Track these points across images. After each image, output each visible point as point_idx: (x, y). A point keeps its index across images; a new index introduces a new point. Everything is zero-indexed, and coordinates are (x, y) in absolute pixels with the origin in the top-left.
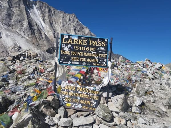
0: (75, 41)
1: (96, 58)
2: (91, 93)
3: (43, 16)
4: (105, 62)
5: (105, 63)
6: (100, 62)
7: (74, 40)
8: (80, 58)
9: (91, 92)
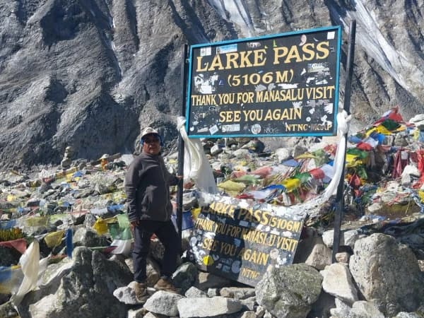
0: (229, 60)
1: (297, 105)
2: (276, 226)
3: (386, 26)
4: (328, 115)
5: (327, 119)
6: (310, 115)
7: (226, 57)
8: (245, 112)
9: (277, 222)
